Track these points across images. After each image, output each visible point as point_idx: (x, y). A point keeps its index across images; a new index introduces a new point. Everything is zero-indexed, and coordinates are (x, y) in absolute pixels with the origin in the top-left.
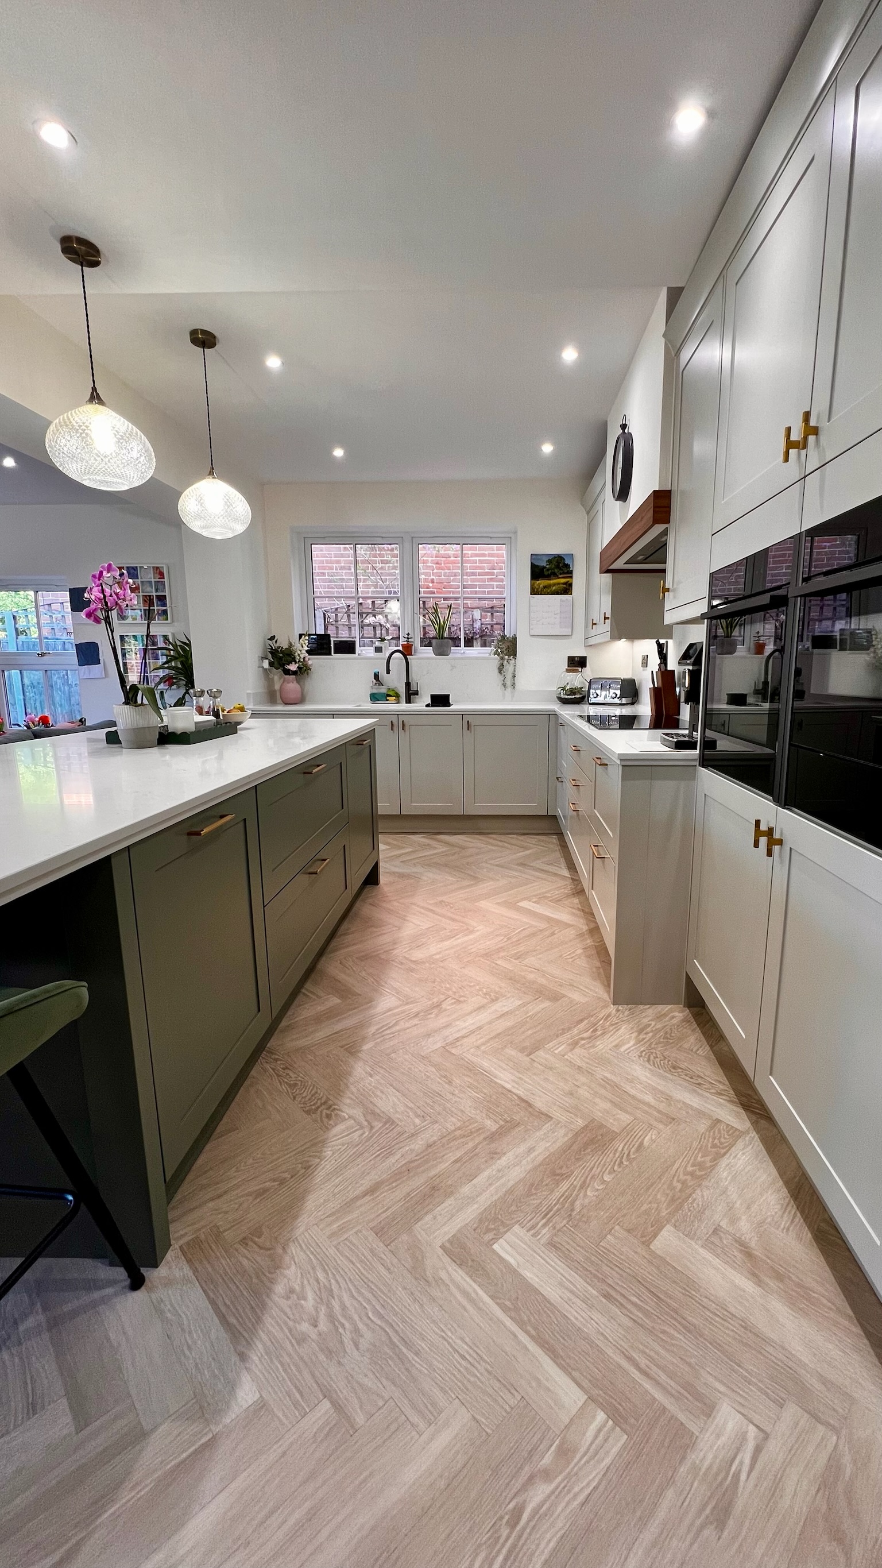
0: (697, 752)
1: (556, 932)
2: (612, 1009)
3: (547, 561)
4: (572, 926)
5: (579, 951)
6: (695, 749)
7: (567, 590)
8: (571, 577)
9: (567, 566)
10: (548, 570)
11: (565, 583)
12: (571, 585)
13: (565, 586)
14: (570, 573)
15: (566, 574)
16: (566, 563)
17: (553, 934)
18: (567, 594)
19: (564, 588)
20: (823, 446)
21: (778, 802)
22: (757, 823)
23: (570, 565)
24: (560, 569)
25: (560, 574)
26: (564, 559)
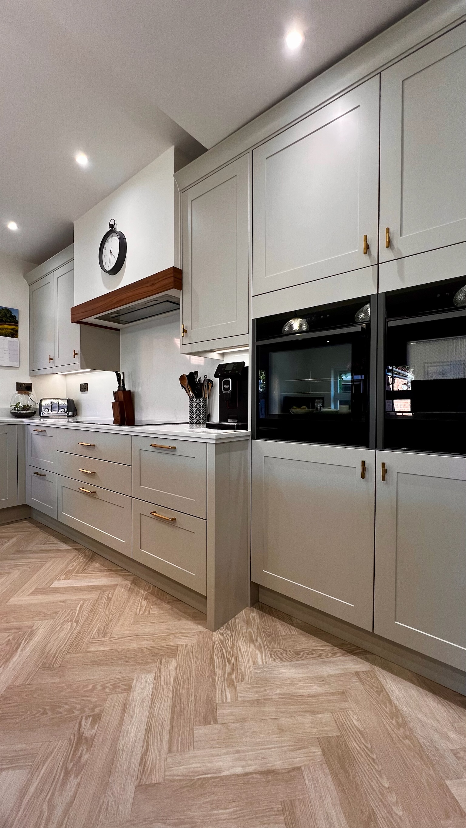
0: (250, 430)
1: (110, 596)
2: (217, 636)
4: (117, 585)
5: (144, 603)
6: (246, 428)
7: (14, 334)
8: (17, 326)
9: (14, 317)
11: (13, 329)
12: (17, 331)
13: (12, 331)
14: (16, 323)
15: (12, 322)
16: (13, 315)
17: (109, 599)
18: (14, 337)
19: (11, 332)
20: (398, 248)
21: (376, 448)
22: (363, 463)
23: (16, 317)
24: (8, 318)
25: (8, 322)
26: (11, 312)
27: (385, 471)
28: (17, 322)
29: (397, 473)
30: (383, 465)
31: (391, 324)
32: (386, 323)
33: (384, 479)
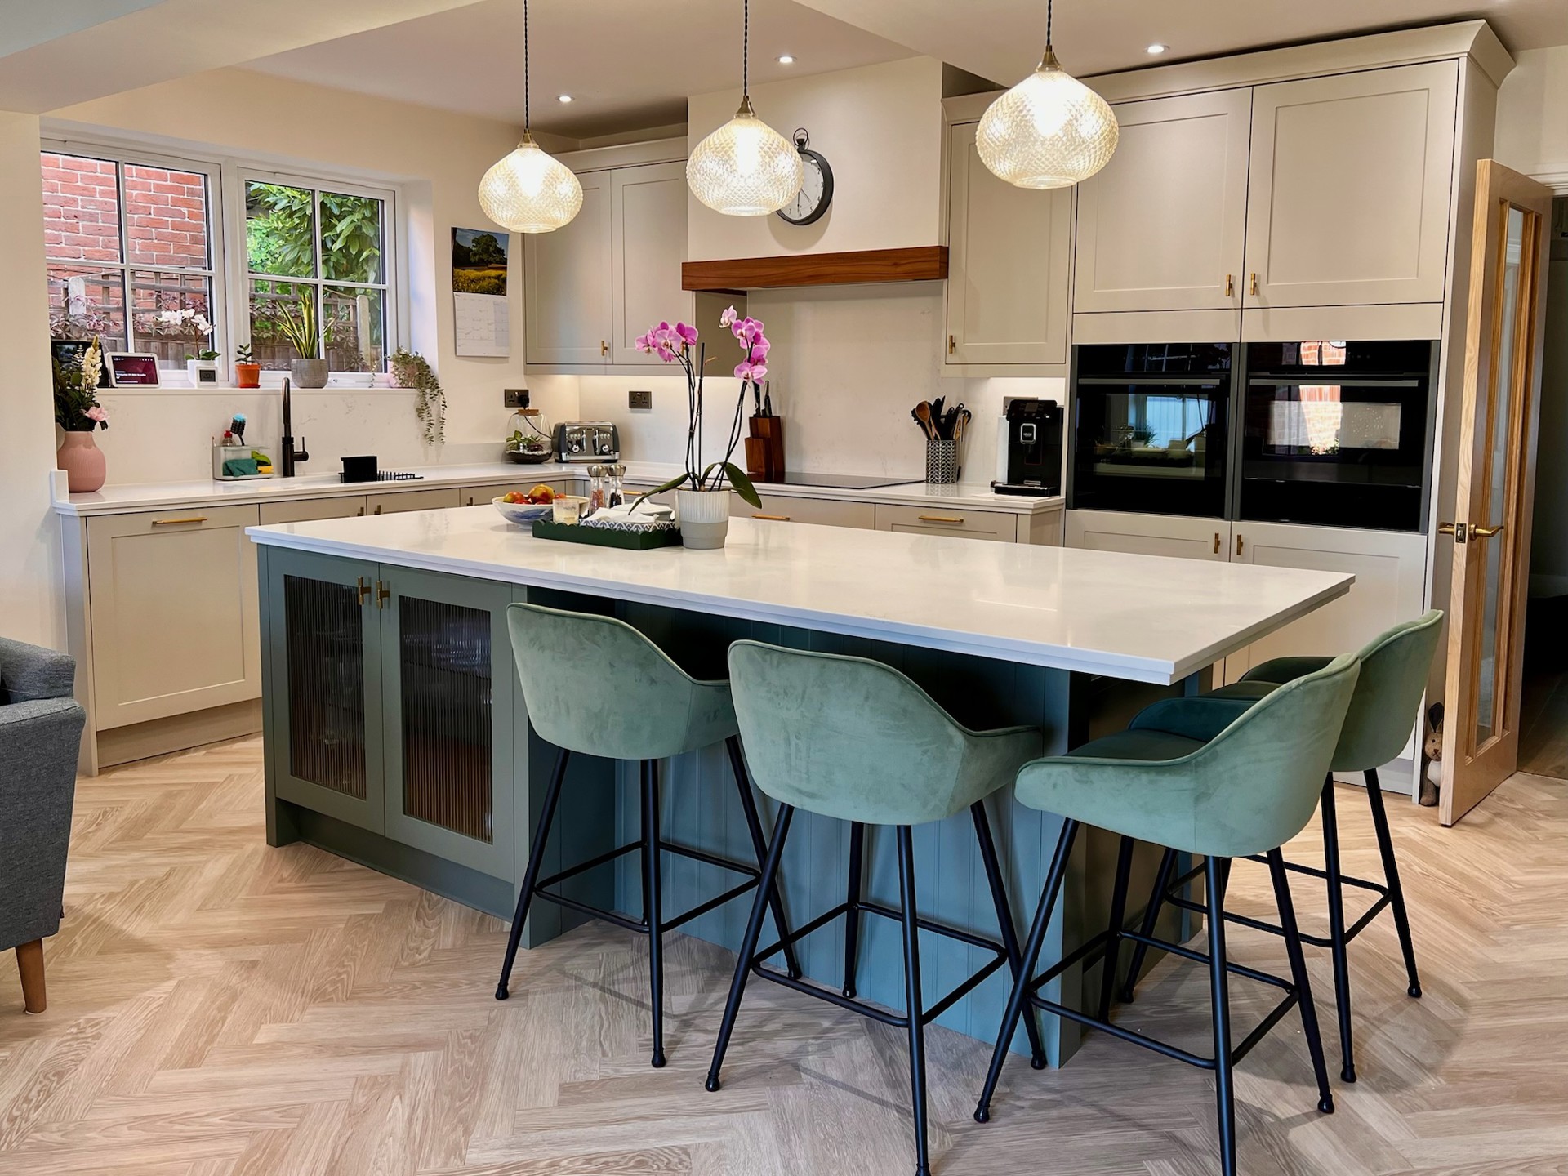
0: (1063, 496)
3: (473, 241)
6: (1058, 493)
7: (499, 288)
8: (505, 269)
9: (501, 252)
10: (475, 255)
11: (498, 277)
12: (504, 281)
13: (497, 281)
14: (503, 263)
15: (497, 263)
16: (499, 246)
18: (500, 294)
19: (496, 284)
20: (1264, 297)
21: (1232, 518)
22: (1217, 536)
23: (503, 251)
24: (491, 255)
25: (491, 263)
26: (496, 241)
27: (1240, 544)
28: (505, 262)
29: (1254, 546)
30: (1239, 537)
31: (1253, 382)
32: (1247, 382)
33: (1239, 553)
